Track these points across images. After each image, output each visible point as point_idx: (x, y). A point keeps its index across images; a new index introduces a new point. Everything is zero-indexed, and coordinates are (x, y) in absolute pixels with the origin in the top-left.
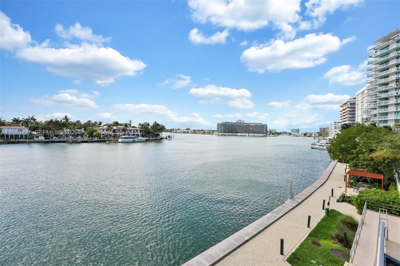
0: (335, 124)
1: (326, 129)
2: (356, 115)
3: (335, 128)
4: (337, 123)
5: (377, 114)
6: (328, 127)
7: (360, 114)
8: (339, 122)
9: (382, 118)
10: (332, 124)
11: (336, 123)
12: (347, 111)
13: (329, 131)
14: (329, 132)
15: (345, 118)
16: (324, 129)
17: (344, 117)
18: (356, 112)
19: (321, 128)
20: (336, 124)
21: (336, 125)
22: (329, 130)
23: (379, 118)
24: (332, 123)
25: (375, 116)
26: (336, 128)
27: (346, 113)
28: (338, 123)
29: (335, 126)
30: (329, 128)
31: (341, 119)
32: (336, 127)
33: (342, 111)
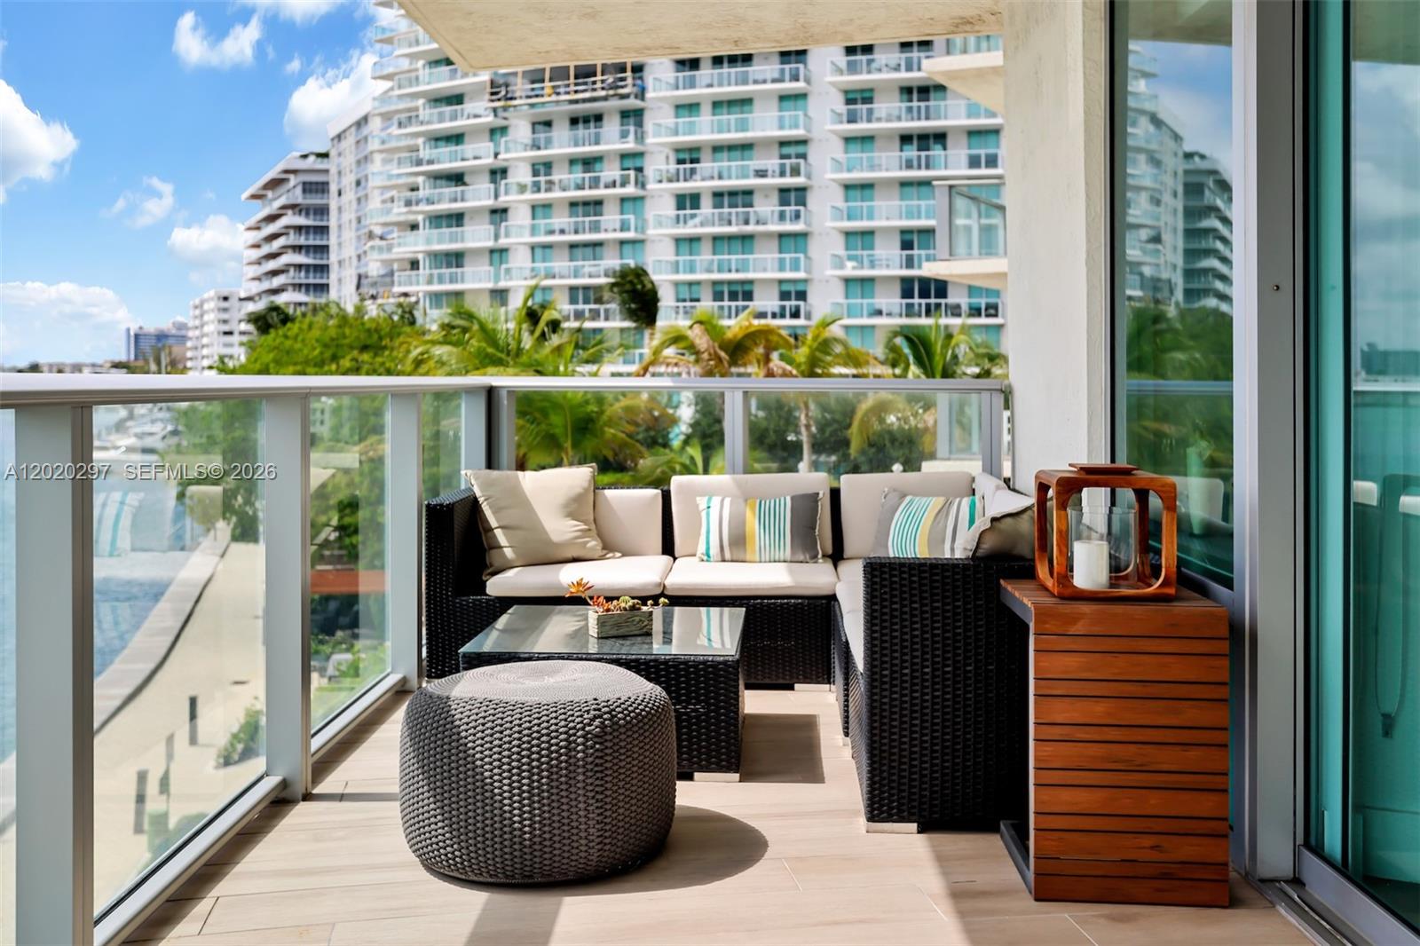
0: (225, 310)
1: (171, 341)
2: (333, 258)
3: (226, 333)
4: (233, 302)
5: (420, 257)
6: (182, 326)
7: (349, 251)
8: (243, 295)
9: (441, 281)
10: (206, 307)
11: (226, 299)
12: (287, 227)
13: (189, 354)
14: (191, 359)
15: (275, 273)
16: (161, 337)
17: (272, 265)
18: (333, 241)
19: (137, 336)
20: (225, 304)
21: (225, 316)
22: (189, 344)
23: (430, 282)
24: (207, 300)
25: (414, 265)
26: (229, 333)
27: (281, 241)
28: (241, 300)
29: (225, 322)
30: (190, 334)
31: (254, 279)
32: (226, 328)
33: (258, 228)
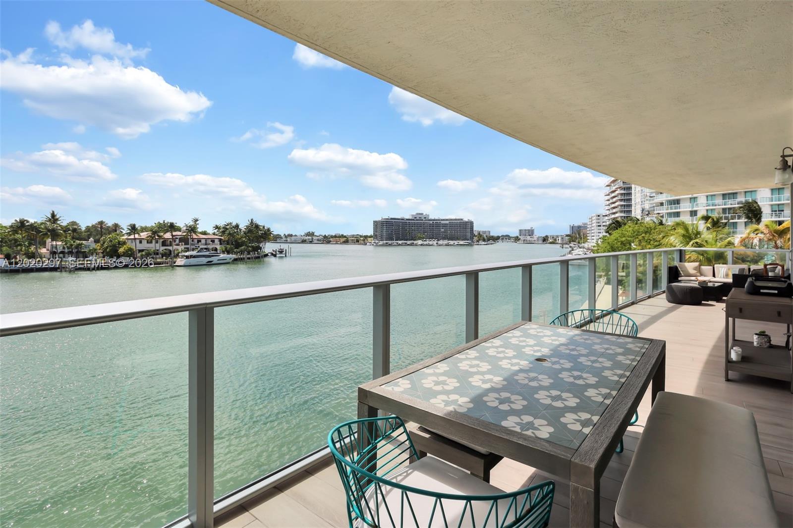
0: (598, 219)
1: (582, 228)
2: (633, 202)
3: (599, 226)
4: (601, 216)
5: (664, 201)
6: (586, 224)
7: (639, 200)
8: (604, 215)
9: (671, 209)
10: (593, 218)
11: (599, 216)
12: (618, 194)
13: (588, 232)
14: (588, 234)
15: (614, 208)
16: (579, 227)
17: (613, 205)
18: (633, 197)
19: (572, 227)
20: (599, 218)
21: (599, 221)
22: (588, 229)
23: (667, 210)
24: (593, 217)
25: (662, 204)
26: (600, 226)
27: (616, 198)
28: (603, 216)
29: (599, 223)
30: (588, 226)
31: (607, 210)
32: (599, 224)
33: (609, 195)
